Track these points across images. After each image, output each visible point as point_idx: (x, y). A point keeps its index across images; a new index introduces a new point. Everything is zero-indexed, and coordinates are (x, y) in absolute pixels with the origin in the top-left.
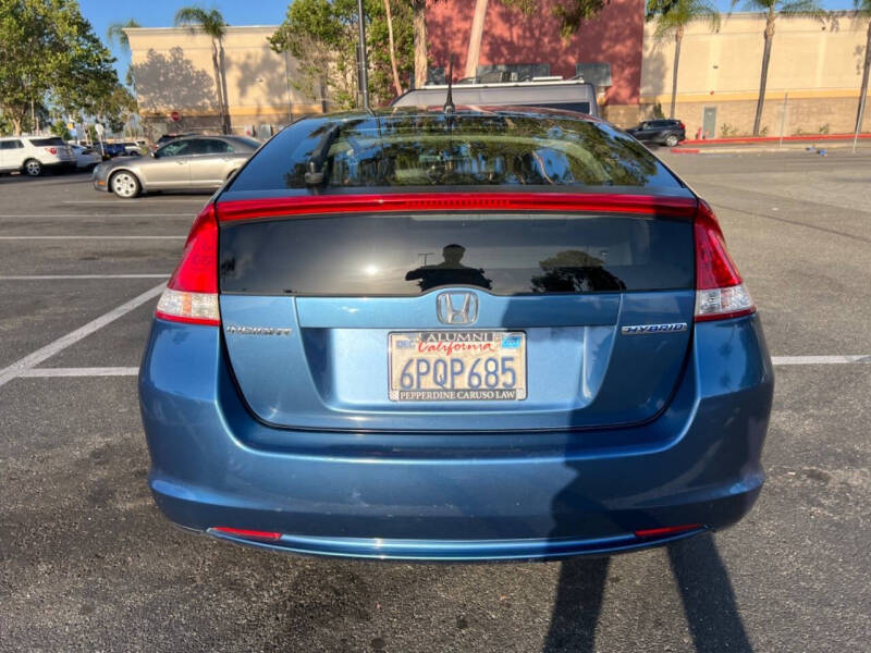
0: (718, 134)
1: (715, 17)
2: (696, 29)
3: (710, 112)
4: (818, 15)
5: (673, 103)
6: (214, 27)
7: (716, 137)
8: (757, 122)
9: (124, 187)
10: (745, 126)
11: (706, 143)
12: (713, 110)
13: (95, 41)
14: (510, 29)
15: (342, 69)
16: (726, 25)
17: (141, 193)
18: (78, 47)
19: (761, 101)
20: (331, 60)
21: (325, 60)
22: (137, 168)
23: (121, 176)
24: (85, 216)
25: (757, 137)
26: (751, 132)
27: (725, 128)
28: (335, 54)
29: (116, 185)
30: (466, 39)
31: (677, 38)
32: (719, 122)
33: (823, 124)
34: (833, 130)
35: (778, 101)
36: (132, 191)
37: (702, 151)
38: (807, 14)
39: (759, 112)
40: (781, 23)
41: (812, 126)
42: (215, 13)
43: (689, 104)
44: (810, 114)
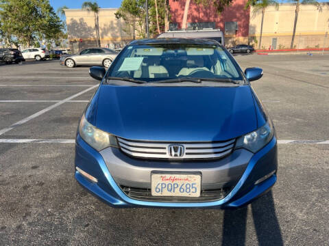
0: (277, 48)
1: (277, 5)
2: (270, 9)
3: (275, 40)
4: (316, 4)
5: (261, 37)
6: (95, 9)
7: (277, 49)
8: (292, 43)
9: (70, 64)
10: (287, 45)
11: (272, 51)
12: (276, 39)
13: (54, 14)
14: (199, 13)
15: (140, 24)
16: (281, 8)
17: (75, 66)
18: (48, 16)
19: (294, 36)
20: (136, 21)
21: (134, 21)
22: (74, 58)
23: (69, 60)
24: (61, 72)
25: (292, 49)
26: (290, 47)
27: (280, 46)
28: (138, 19)
29: (67, 63)
30: (182, 17)
31: (263, 12)
32: (278, 44)
33: (317, 44)
34: (321, 47)
35: (300, 36)
36: (72, 65)
37: (269, 54)
38: (311, 3)
39: (293, 40)
40: (301, 7)
41: (312, 45)
42: (95, 4)
43: (267, 37)
44: (312, 41)
